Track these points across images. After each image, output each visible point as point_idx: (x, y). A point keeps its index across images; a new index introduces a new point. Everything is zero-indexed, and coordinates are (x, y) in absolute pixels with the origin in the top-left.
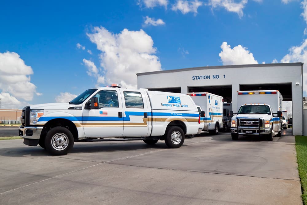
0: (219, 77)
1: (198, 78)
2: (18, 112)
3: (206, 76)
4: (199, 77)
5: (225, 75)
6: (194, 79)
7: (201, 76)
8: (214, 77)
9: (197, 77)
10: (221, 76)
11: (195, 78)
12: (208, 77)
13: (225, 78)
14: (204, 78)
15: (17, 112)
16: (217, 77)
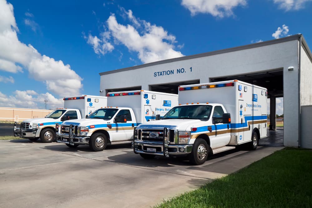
0: (185, 71)
1: (160, 75)
2: (34, 111)
3: (169, 71)
4: (161, 72)
5: (191, 68)
6: (155, 75)
7: (164, 72)
8: (179, 71)
9: (160, 73)
10: (187, 70)
11: (157, 74)
12: (172, 72)
13: (191, 71)
14: (167, 73)
15: (32, 111)
16: (182, 71)
